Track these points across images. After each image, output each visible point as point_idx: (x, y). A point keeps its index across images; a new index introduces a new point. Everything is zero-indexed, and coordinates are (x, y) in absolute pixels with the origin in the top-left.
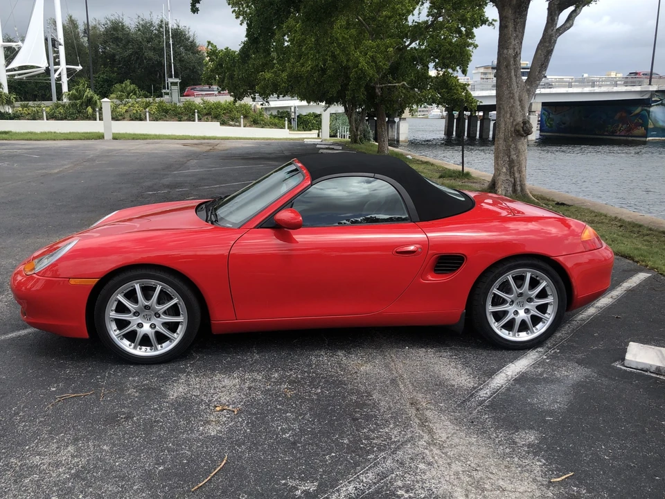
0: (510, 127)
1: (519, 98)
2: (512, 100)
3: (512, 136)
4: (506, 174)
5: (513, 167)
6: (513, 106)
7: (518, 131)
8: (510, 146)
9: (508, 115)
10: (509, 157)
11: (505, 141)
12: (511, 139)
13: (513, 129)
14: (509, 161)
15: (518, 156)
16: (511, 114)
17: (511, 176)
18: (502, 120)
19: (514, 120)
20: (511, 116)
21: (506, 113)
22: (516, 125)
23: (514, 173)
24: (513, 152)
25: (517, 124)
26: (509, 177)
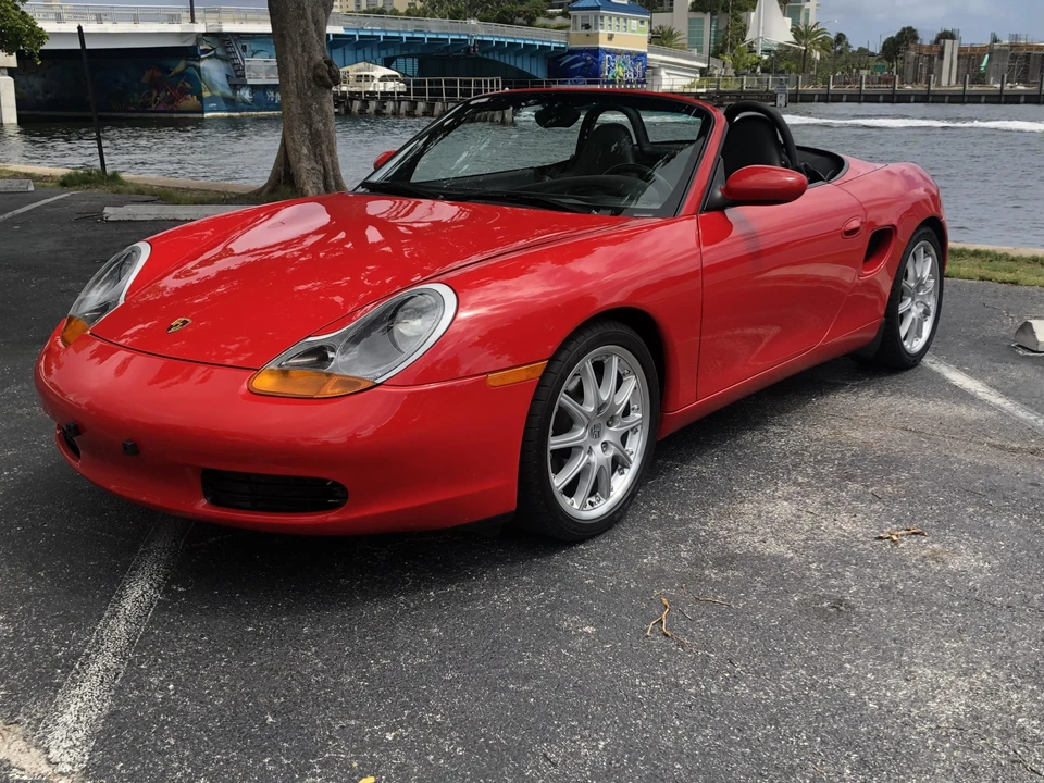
0: (304, 70)
2: (303, 22)
4: (309, 159)
5: (320, 144)
6: (306, 31)
7: (322, 78)
8: (311, 106)
9: (299, 50)
10: (310, 127)
13: (310, 75)
14: (311, 134)
15: (325, 125)
16: (304, 46)
17: (317, 162)
18: (290, 57)
19: (310, 58)
20: (304, 50)
21: (295, 44)
22: (315, 68)
23: (322, 157)
24: (317, 117)
25: (318, 66)
26: (315, 165)
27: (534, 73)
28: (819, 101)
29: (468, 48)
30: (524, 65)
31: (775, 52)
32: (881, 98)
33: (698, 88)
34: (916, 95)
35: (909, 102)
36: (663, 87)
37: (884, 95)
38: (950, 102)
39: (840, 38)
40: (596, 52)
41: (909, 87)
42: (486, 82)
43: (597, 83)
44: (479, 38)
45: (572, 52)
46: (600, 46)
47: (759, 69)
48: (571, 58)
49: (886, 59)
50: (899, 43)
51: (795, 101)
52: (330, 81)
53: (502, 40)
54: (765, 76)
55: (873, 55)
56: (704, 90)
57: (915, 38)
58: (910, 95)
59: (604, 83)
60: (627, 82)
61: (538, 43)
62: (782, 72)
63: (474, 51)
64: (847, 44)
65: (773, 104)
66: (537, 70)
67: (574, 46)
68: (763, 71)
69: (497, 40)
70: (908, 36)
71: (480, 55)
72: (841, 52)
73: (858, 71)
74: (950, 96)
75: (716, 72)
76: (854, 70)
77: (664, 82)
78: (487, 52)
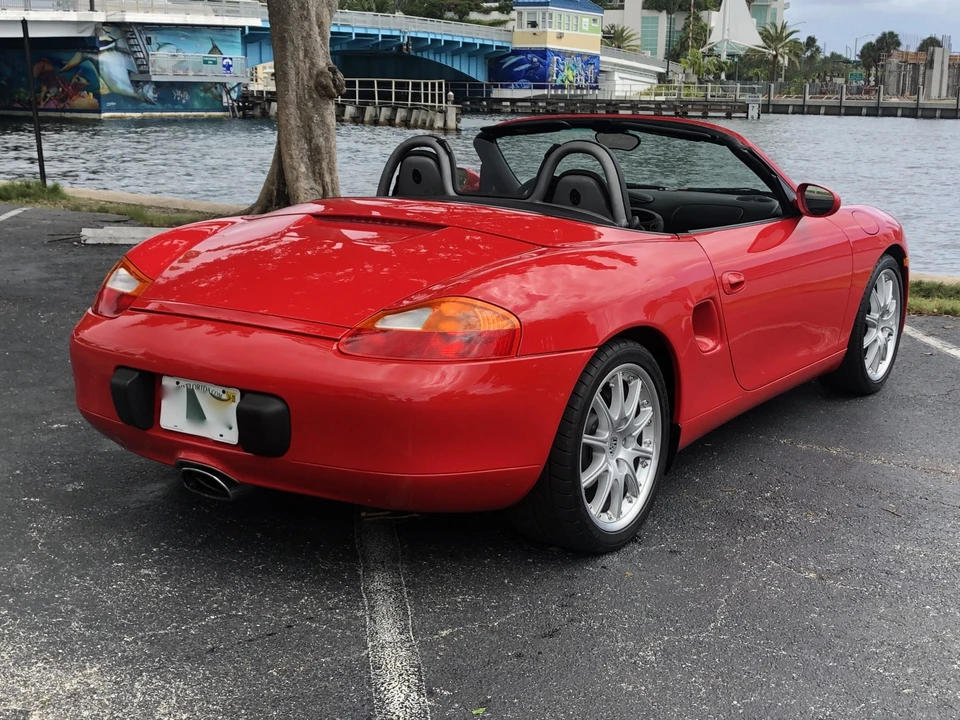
0: (305, 78)
1: (318, 21)
2: (306, 24)
3: (311, 97)
4: (307, 178)
5: (320, 161)
6: (309, 36)
7: (326, 88)
8: (311, 118)
9: (301, 55)
10: (310, 142)
11: (299, 108)
12: (310, 104)
13: (312, 83)
14: (310, 150)
15: (327, 140)
16: (306, 50)
17: (315, 181)
18: (290, 63)
19: (313, 64)
20: (306, 56)
21: (296, 49)
22: (317, 75)
23: (322, 176)
24: (318, 132)
25: (321, 73)
27: (473, 75)
28: (793, 113)
29: (400, 46)
30: (461, 66)
31: (739, 56)
32: (864, 111)
33: (656, 95)
34: (903, 108)
35: (896, 116)
36: (616, 94)
37: (867, 107)
38: (942, 117)
39: (811, 41)
40: (543, 53)
41: (895, 100)
42: (426, 85)
43: (543, 87)
44: (413, 35)
45: (516, 52)
46: (549, 46)
47: (723, 76)
48: (514, 59)
49: (865, 66)
50: (880, 49)
51: (767, 112)
52: (334, 90)
53: (439, 37)
54: (731, 85)
55: (847, 62)
56: (663, 98)
57: (898, 44)
58: (897, 108)
59: (552, 88)
60: (578, 87)
61: (478, 42)
62: (750, 79)
63: (408, 49)
64: (818, 49)
65: (744, 115)
66: (477, 72)
67: (517, 45)
68: (729, 77)
69: (432, 36)
70: (889, 42)
71: (412, 53)
72: (812, 57)
73: (831, 80)
74: (942, 110)
75: (676, 78)
76: (828, 78)
77: (617, 88)
78: (421, 50)
